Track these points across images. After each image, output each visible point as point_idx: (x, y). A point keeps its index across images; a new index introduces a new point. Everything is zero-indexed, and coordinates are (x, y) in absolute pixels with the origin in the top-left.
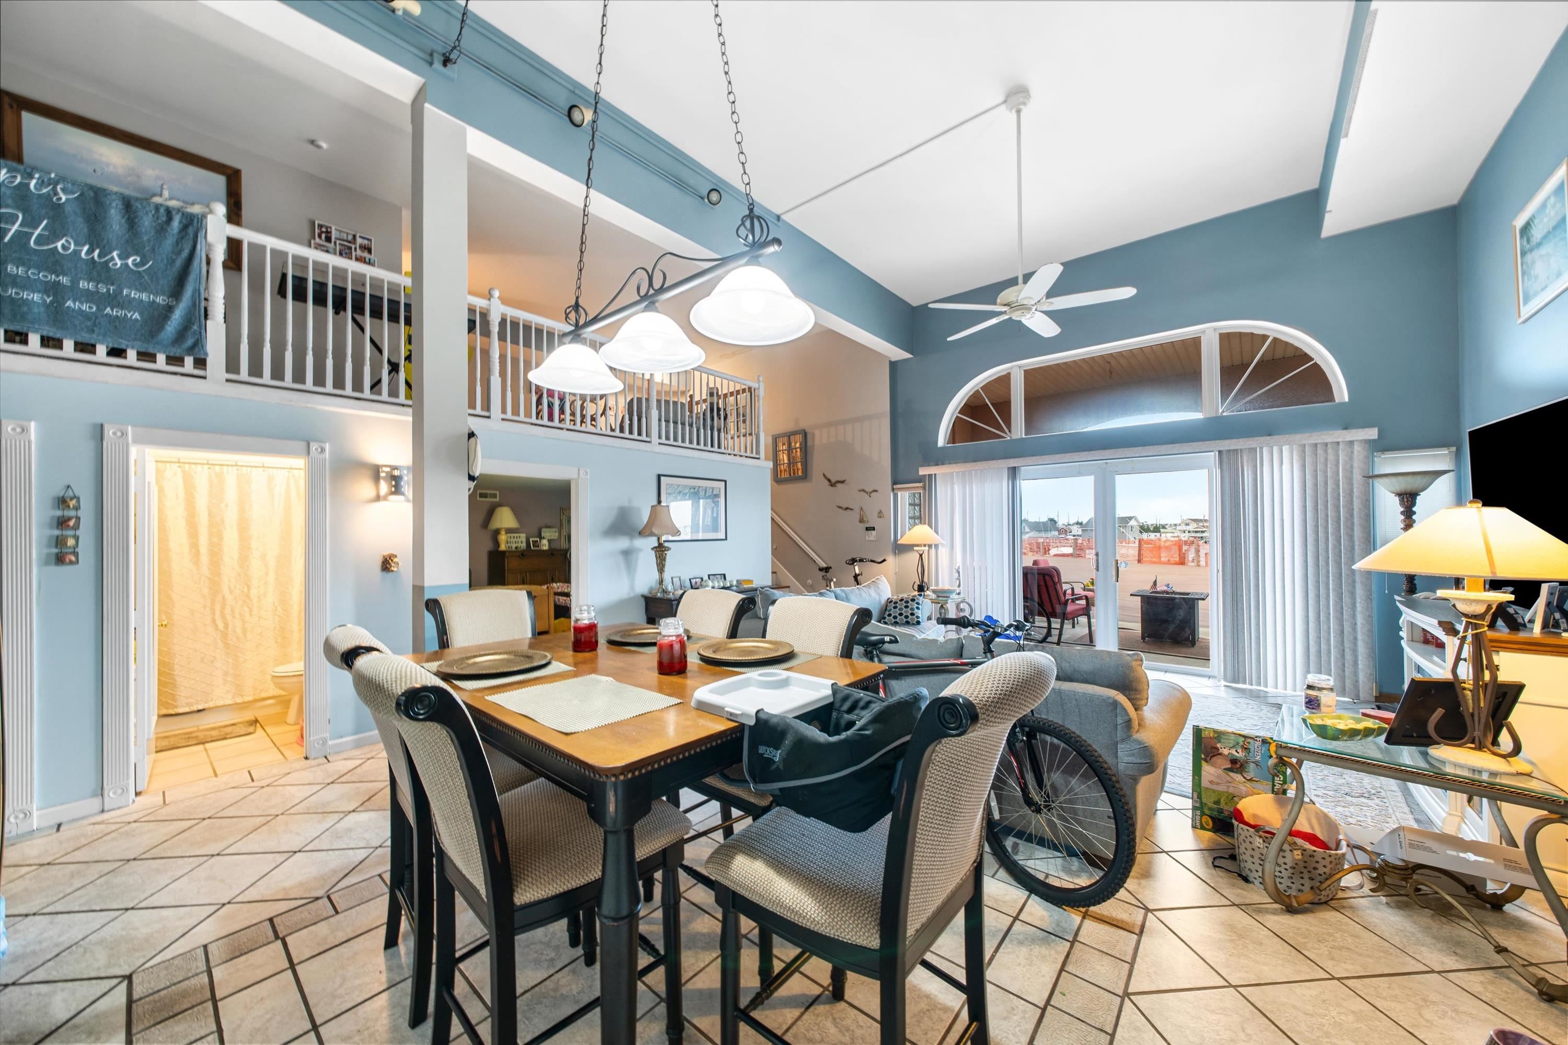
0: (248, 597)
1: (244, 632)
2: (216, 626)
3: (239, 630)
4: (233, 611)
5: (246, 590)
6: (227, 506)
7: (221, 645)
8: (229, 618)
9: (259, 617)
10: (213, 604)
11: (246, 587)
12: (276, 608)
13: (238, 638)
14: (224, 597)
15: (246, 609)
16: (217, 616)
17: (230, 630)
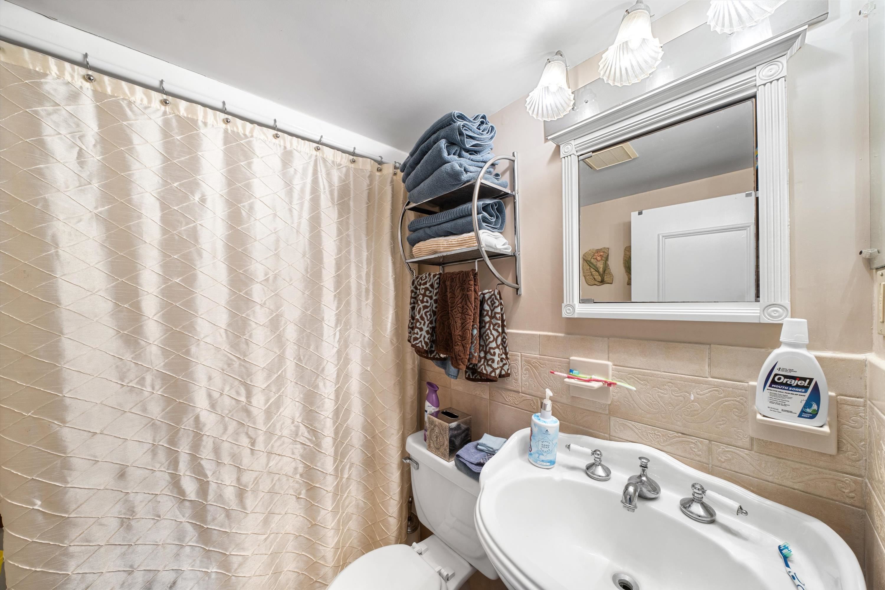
0: (248, 412)
1: (241, 494)
2: (181, 492)
3: (230, 493)
4: (217, 450)
5: (243, 399)
6: (203, 200)
7: (191, 533)
8: (208, 467)
9: (270, 453)
10: (173, 441)
11: (243, 391)
12: (298, 427)
13: (228, 514)
14: (197, 419)
15: (245, 441)
16: (183, 467)
17: (211, 496)
